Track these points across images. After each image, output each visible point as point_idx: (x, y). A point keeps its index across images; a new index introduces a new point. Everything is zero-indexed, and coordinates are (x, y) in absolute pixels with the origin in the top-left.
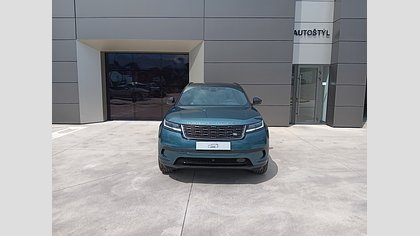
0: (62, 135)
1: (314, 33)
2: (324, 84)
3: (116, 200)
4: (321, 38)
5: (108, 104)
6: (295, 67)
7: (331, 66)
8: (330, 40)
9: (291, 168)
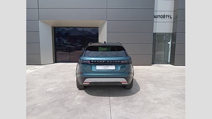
0: (32, 71)
1: (164, 17)
2: (169, 43)
3: (69, 111)
4: (167, 19)
5: (56, 54)
6: (154, 34)
7: (172, 34)
8: (172, 20)
9: (161, 89)
